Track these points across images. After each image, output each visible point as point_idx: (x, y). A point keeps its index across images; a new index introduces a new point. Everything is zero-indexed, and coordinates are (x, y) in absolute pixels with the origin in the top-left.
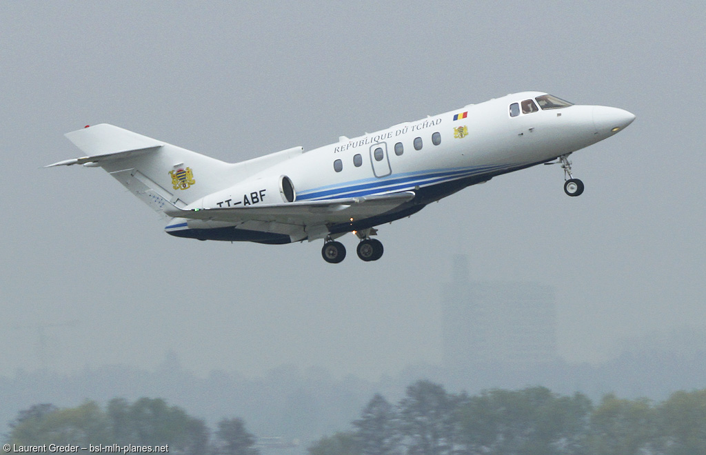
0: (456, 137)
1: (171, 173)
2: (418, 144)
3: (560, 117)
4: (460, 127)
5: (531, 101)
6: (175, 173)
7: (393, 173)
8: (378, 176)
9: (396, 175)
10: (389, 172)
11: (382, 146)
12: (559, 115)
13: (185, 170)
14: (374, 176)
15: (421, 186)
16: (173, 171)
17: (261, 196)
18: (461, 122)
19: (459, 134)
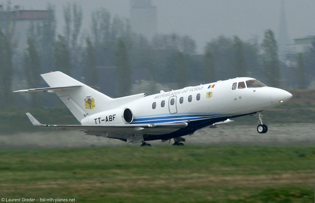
0: (207, 97)
1: (85, 100)
2: (190, 99)
3: (254, 92)
4: (210, 92)
5: (243, 83)
6: (87, 100)
7: (178, 112)
8: (171, 113)
9: (179, 114)
10: (176, 112)
11: (175, 98)
12: (254, 91)
13: (91, 99)
14: (169, 113)
15: (191, 120)
16: (86, 99)
17: (114, 118)
18: (211, 90)
19: (208, 95)
